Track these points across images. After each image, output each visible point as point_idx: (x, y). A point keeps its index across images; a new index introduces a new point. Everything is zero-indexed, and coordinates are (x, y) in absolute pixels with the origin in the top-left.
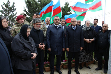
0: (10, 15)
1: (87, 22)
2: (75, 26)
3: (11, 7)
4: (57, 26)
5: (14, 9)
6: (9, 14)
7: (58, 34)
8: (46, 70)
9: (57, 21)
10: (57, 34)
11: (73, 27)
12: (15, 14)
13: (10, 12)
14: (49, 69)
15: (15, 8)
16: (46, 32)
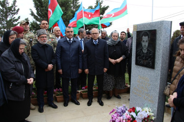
0: (8, 19)
1: (113, 35)
2: (97, 40)
3: (10, 6)
4: (70, 40)
5: (14, 10)
6: (6, 18)
7: (71, 51)
8: (58, 99)
9: (70, 33)
10: (69, 51)
11: (94, 41)
12: (16, 18)
13: (9, 14)
14: (62, 99)
15: (17, 8)
16: (55, 49)
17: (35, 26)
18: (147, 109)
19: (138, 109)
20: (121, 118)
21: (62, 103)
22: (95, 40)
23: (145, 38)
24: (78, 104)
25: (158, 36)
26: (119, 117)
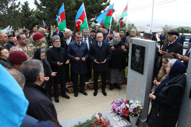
1: (115, 36)
2: (101, 43)
8: (69, 91)
12: (17, 4)
14: (73, 90)
17: (39, 16)
18: (137, 101)
19: (131, 101)
20: (119, 108)
21: (73, 94)
22: (100, 42)
23: (138, 51)
24: (86, 94)
25: (146, 51)
26: (118, 107)
